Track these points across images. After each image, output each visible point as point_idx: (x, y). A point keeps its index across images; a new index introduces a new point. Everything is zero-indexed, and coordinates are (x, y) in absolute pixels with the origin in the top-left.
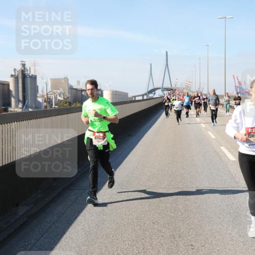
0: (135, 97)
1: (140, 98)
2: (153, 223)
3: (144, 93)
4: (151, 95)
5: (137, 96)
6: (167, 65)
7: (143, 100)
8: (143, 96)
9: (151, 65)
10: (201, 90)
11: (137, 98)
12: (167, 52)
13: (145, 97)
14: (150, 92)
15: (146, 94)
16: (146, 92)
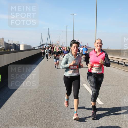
0: (34, 48)
1: (37, 48)
2: (41, 102)
3: (38, 46)
4: (42, 47)
5: (36, 47)
6: (49, 34)
7: (38, 49)
8: (38, 47)
9: (42, 34)
10: (63, 45)
11: (36, 48)
12: (49, 28)
13: (39, 48)
14: (41, 45)
15: (39, 46)
16: (40, 45)
